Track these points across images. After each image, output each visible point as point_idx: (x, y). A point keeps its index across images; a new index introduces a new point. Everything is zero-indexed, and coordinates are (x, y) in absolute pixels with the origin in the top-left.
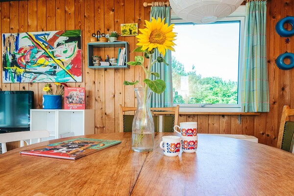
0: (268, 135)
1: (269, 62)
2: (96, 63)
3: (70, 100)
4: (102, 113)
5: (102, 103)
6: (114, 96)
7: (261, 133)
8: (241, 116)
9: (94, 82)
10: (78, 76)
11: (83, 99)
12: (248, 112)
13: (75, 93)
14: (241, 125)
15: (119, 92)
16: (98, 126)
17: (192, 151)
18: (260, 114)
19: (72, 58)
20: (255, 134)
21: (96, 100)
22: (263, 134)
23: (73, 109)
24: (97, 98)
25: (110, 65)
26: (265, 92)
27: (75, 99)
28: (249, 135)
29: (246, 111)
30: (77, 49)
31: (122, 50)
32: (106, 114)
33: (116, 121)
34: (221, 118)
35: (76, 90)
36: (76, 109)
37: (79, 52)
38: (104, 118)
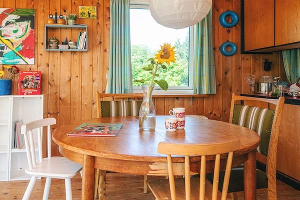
0: (215, 115)
1: (214, 49)
2: (53, 45)
3: (25, 85)
4: (56, 98)
5: (57, 87)
6: (70, 79)
7: (209, 112)
8: (193, 98)
9: (48, 65)
10: (30, 58)
11: (39, 84)
12: (199, 94)
13: (30, 77)
14: (192, 106)
15: (76, 75)
16: (51, 112)
17: (182, 127)
18: (208, 96)
19: (24, 38)
20: (204, 114)
21: (49, 84)
22: (211, 113)
23: (27, 94)
24: (51, 82)
25: (69, 48)
26: (212, 76)
27: (30, 83)
28: (200, 115)
29: (198, 94)
30: (29, 29)
31: (82, 34)
32: (60, 98)
33: (72, 106)
34: (176, 100)
35: (32, 74)
36: (32, 94)
37: (31, 32)
38: (58, 103)
